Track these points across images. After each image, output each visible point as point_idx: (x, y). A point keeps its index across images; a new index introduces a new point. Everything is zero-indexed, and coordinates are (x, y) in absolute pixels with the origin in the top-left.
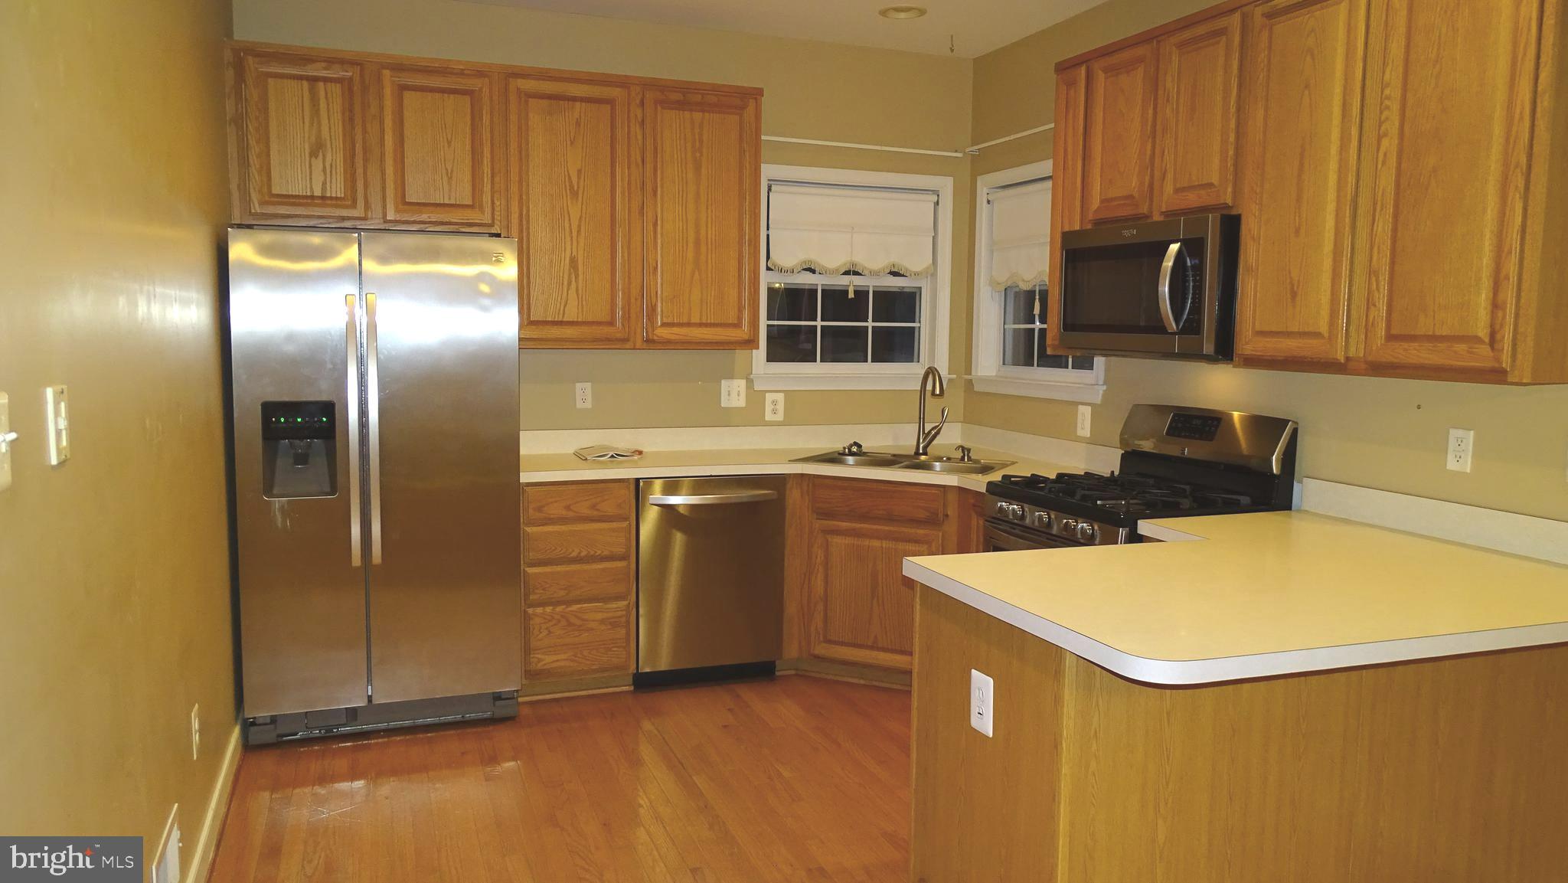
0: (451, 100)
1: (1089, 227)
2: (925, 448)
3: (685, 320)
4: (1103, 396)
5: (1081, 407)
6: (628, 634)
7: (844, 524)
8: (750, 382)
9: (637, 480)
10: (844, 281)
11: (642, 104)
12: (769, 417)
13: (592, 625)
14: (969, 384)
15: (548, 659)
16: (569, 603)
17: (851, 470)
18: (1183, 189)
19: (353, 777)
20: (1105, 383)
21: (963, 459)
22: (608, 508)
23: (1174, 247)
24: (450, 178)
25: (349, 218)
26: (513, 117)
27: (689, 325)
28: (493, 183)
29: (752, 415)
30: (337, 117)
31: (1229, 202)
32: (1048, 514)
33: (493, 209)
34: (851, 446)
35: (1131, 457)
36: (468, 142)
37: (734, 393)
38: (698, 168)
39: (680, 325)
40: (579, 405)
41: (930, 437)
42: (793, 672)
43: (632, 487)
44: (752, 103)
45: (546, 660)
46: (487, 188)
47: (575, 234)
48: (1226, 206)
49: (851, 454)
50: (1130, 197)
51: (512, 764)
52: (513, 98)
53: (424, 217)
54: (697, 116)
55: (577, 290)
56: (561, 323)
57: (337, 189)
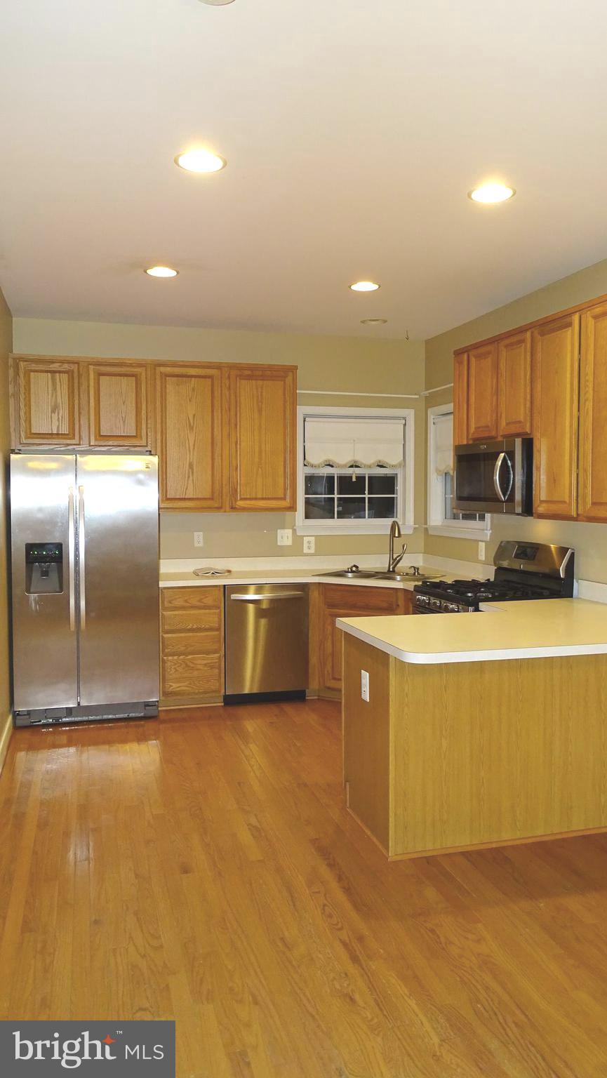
0: (124, 380)
1: (471, 442)
2: (393, 568)
3: (254, 496)
4: (490, 536)
5: (480, 543)
6: (220, 673)
7: (342, 611)
8: (294, 531)
9: (225, 586)
10: (350, 471)
11: (229, 377)
12: (306, 550)
13: (199, 667)
14: (426, 530)
15: (175, 685)
16: (186, 654)
17: (350, 580)
18: (509, 423)
19: (69, 744)
20: (491, 529)
21: (415, 573)
22: (209, 601)
23: (502, 455)
24: (124, 422)
25: (71, 445)
26: (158, 388)
27: (256, 499)
28: (147, 424)
29: (296, 550)
30: (65, 391)
31: (528, 430)
32: (458, 606)
33: (147, 438)
34: (352, 567)
35: (500, 570)
36: (134, 402)
37: (285, 537)
38: (260, 411)
39: (250, 499)
40: (196, 545)
41: (396, 561)
42: (316, 698)
43: (222, 590)
44: (291, 374)
45: (174, 686)
46: (144, 426)
47: (191, 450)
48: (527, 434)
49: (352, 572)
50: (487, 427)
51: (155, 741)
52: (158, 377)
53: (110, 443)
54: (260, 383)
55: (193, 480)
56: (185, 499)
57: (65, 430)
